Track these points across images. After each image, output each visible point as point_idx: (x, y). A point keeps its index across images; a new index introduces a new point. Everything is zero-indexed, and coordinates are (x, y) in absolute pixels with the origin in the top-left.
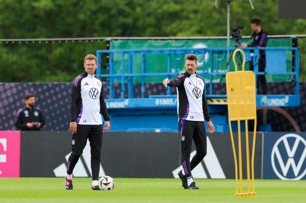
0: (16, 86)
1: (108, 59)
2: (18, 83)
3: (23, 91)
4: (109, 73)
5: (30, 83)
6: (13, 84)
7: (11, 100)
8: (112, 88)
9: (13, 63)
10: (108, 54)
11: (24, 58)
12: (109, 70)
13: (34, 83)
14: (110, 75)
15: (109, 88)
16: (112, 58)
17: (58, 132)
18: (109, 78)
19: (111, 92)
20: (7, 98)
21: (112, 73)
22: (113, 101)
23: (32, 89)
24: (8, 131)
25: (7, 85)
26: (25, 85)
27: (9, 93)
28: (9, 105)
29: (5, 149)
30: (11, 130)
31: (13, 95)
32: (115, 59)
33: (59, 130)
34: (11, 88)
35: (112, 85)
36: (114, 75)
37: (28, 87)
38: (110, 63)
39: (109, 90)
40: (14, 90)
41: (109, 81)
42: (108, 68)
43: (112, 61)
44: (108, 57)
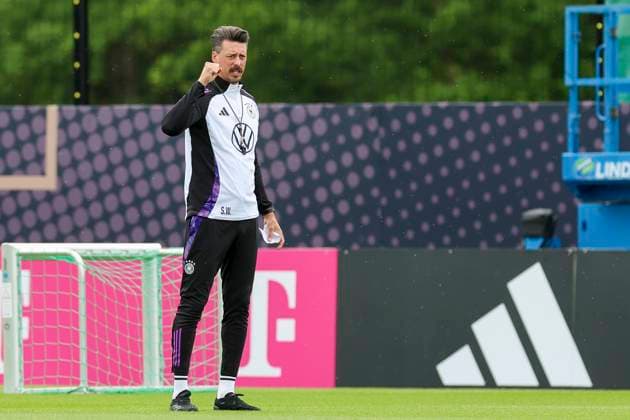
0: (326, 114)
1: (600, 33)
2: (330, 106)
3: (344, 127)
4: (602, 75)
5: (367, 106)
6: (315, 109)
7: (310, 155)
8: (613, 118)
9: (317, 46)
10: (599, 18)
11: (350, 29)
12: (602, 65)
13: (379, 104)
14: (607, 80)
15: (602, 118)
16: (613, 30)
17: (450, 251)
18: (601, 89)
19: (607, 130)
20: (299, 149)
21: (614, 75)
22: (615, 160)
23: (373, 124)
24: (302, 249)
25: (299, 111)
26: (351, 112)
27: (304, 135)
28: (305, 169)
29: (292, 303)
30: (310, 245)
31: (315, 141)
32: (619, 33)
33: (452, 245)
34: (309, 121)
35: (613, 110)
36: (618, 80)
37: (361, 118)
38: (606, 44)
39: (601, 124)
40: (320, 127)
41: (602, 98)
42: (599, 60)
43: (613, 38)
44: (599, 26)
